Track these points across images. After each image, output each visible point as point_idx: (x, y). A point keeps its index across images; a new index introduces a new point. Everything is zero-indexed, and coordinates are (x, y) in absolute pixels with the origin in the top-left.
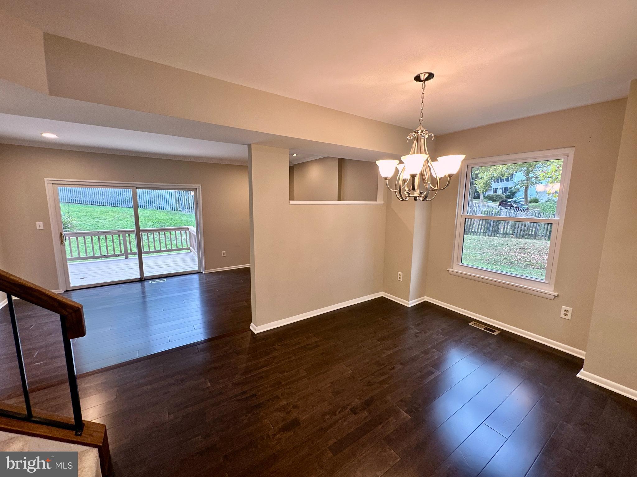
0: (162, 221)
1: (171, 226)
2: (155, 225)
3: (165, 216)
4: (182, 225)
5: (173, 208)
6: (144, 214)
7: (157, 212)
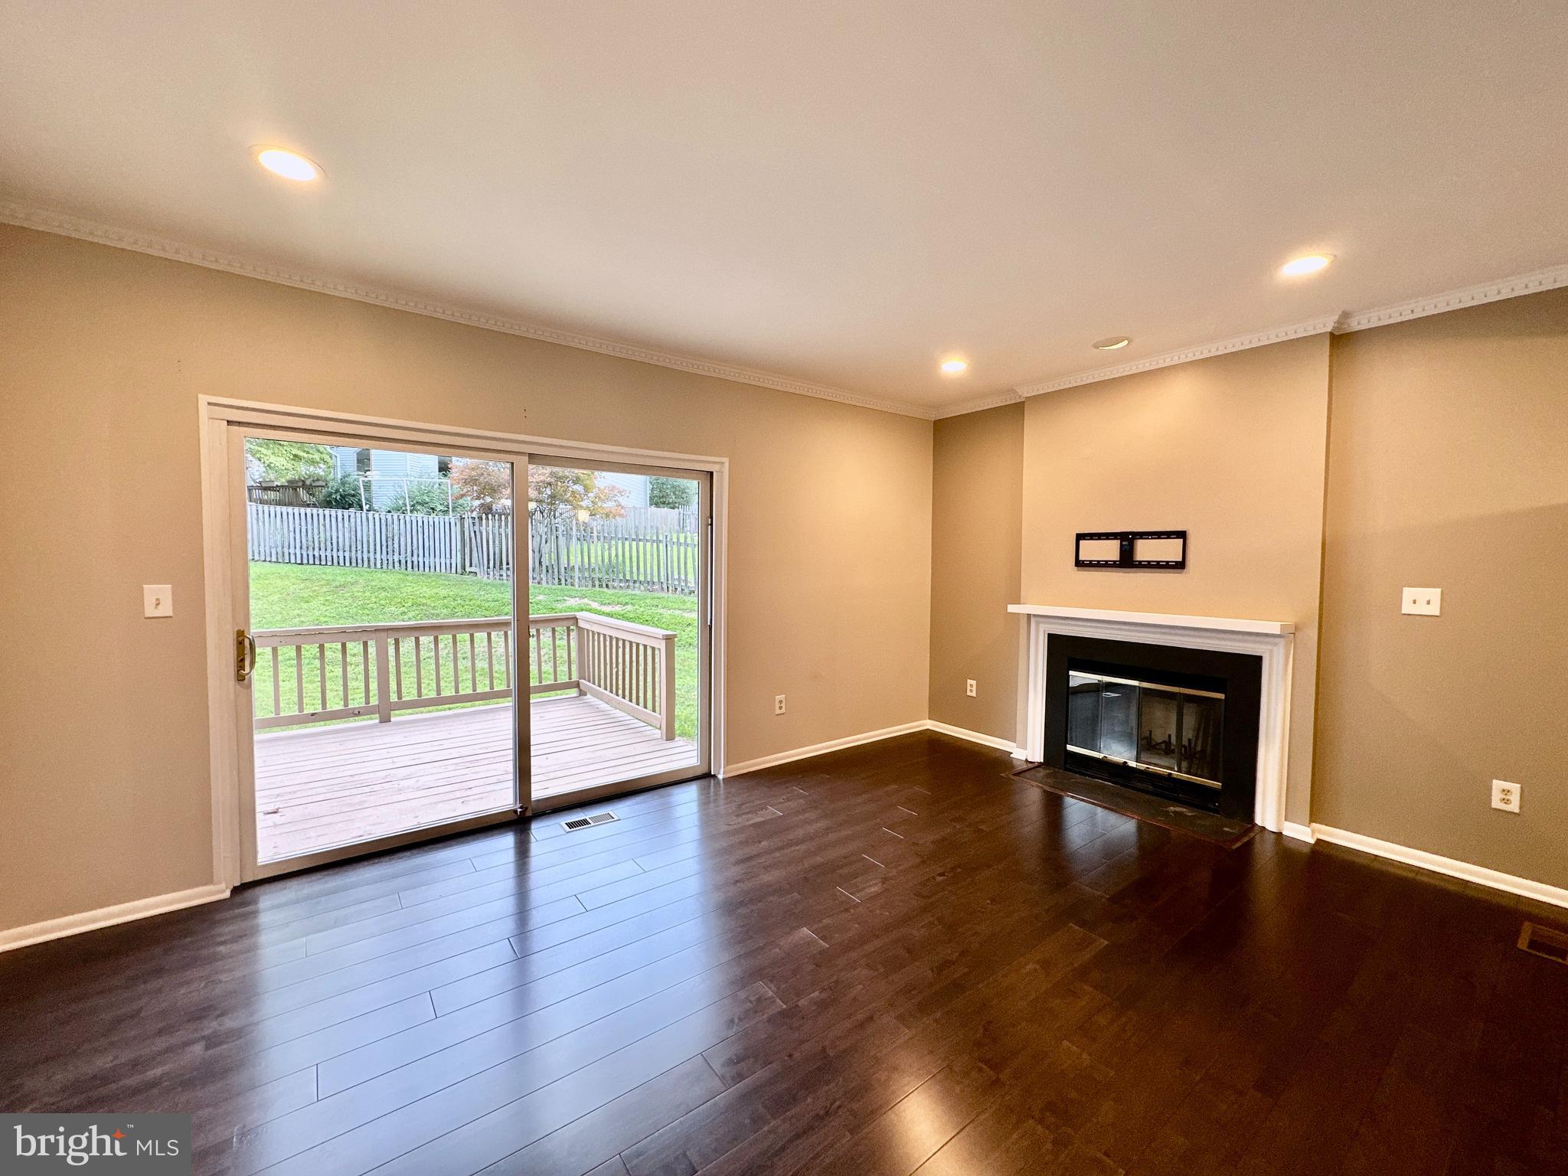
0: (429, 602)
1: (457, 617)
2: (411, 615)
3: (434, 587)
4: (488, 612)
5: (454, 565)
6: (373, 584)
7: (410, 578)
